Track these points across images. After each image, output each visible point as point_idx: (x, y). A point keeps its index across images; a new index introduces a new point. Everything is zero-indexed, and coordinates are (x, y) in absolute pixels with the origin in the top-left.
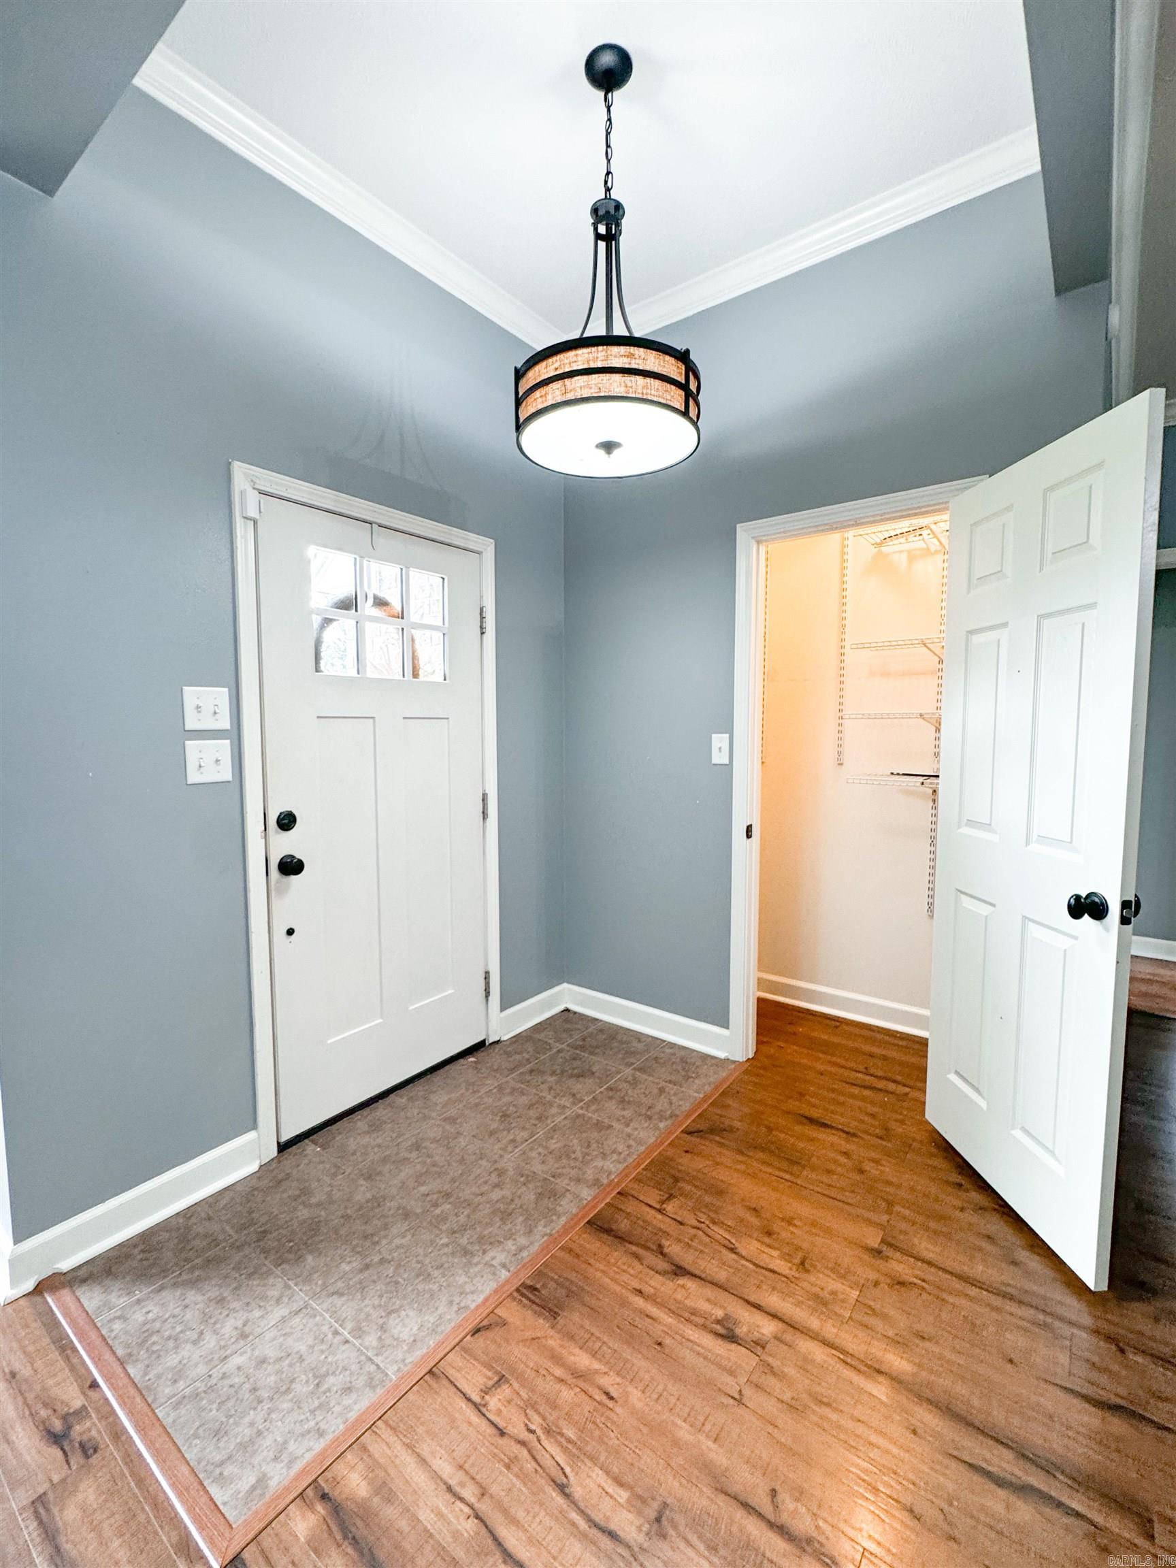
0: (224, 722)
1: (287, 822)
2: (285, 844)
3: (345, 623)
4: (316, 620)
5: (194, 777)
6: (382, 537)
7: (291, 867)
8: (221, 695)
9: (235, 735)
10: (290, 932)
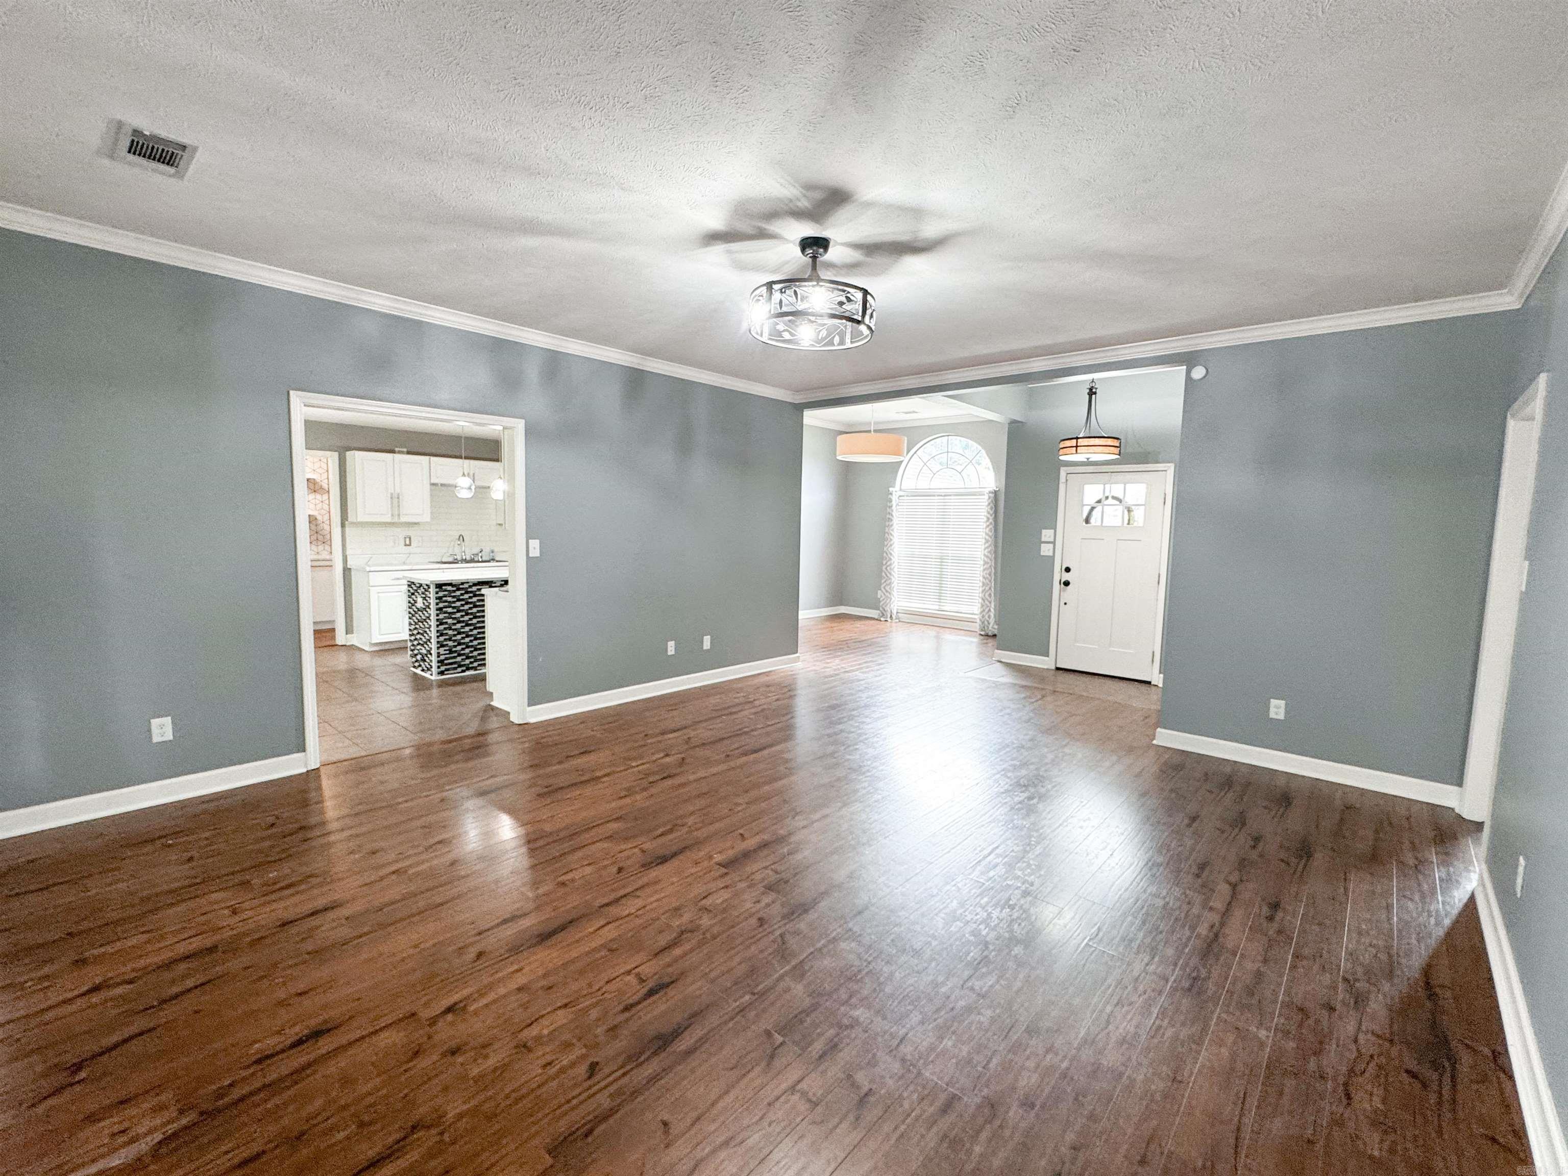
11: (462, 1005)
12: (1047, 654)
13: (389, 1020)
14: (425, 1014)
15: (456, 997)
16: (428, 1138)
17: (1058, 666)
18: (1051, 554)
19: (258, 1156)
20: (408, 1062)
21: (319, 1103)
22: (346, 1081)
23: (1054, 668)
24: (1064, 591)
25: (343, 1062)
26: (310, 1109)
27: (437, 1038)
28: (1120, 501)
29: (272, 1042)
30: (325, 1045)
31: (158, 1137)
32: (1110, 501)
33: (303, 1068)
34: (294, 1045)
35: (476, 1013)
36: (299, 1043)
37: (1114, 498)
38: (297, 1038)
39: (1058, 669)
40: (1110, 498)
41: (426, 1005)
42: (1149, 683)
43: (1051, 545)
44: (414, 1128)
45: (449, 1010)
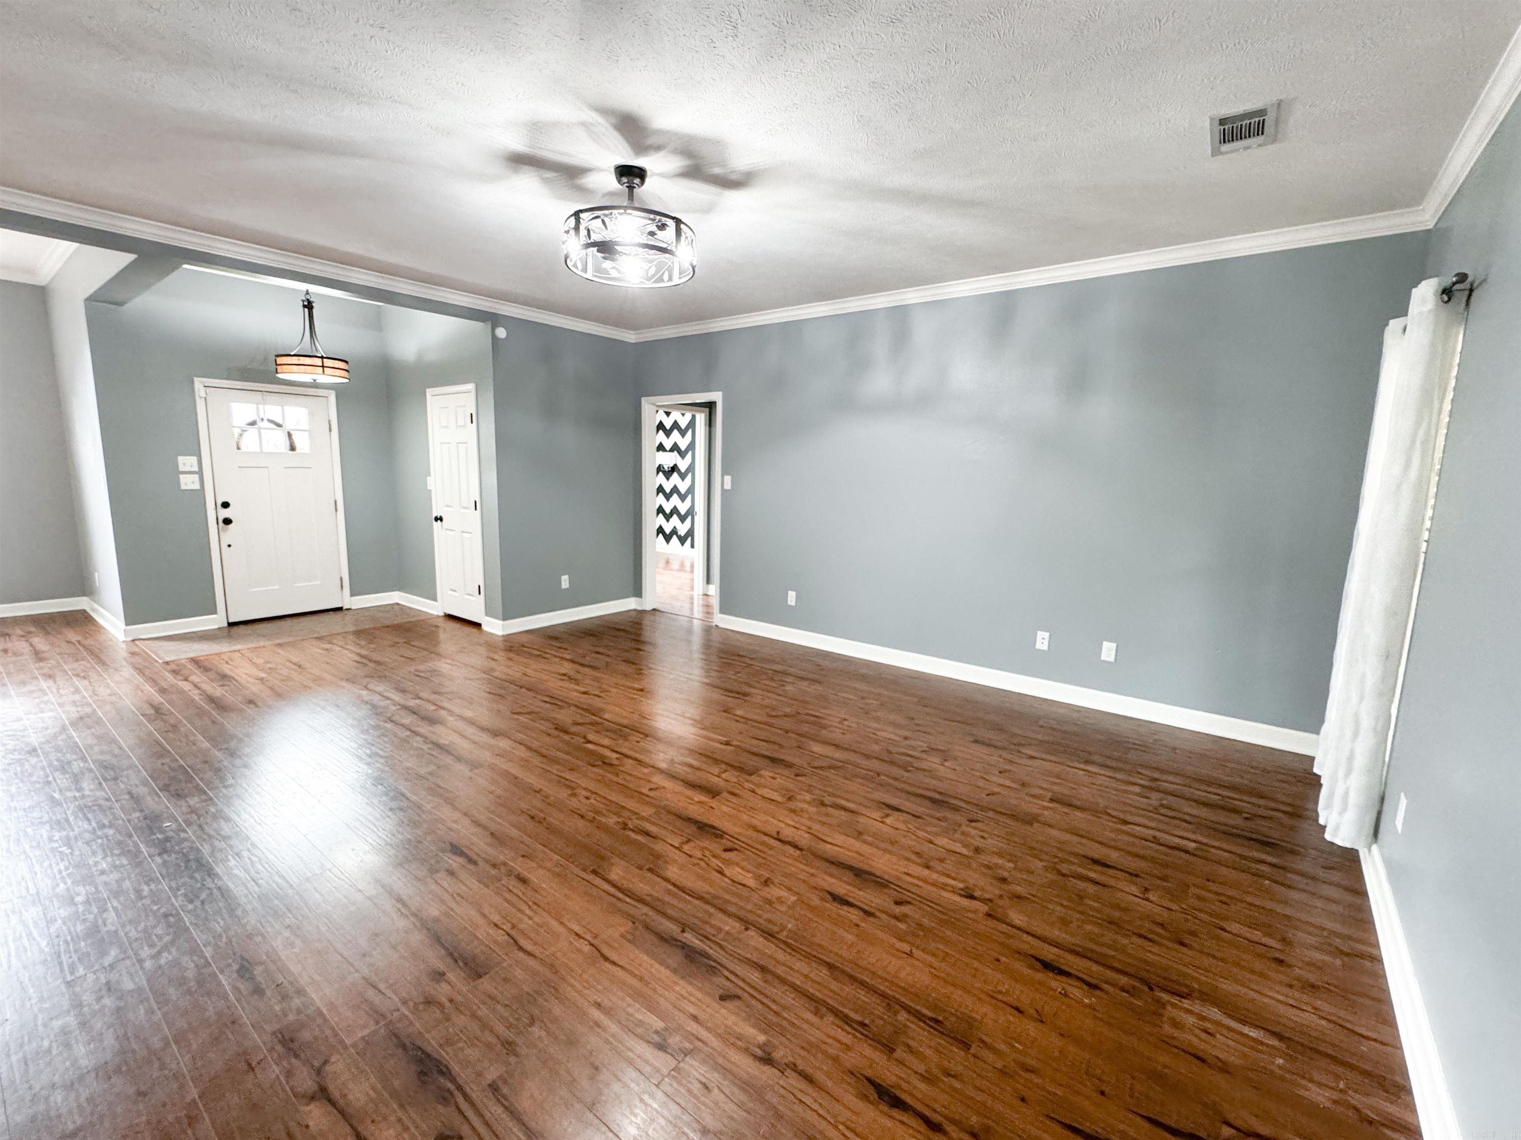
0: (196, 468)
1: (226, 505)
2: (224, 513)
3: (252, 431)
4: (237, 432)
5: (183, 487)
6: (269, 397)
7: (227, 521)
8: (193, 460)
9: (200, 473)
10: (229, 546)
11: (962, 892)
12: (215, 612)
13: (1003, 927)
14: (983, 908)
15: (957, 898)
16: (1064, 868)
17: (231, 621)
18: (197, 486)
19: (1140, 936)
20: (1028, 898)
21: (1089, 927)
22: (1064, 922)
23: (226, 625)
24: (225, 531)
25: (1055, 933)
26: (1096, 930)
27: (997, 892)
28: (279, 426)
29: (1076, 991)
30: (1050, 953)
31: (1186, 1003)
32: (266, 424)
33: (1077, 953)
34: (1068, 974)
35: (964, 881)
36: (1062, 972)
37: (270, 421)
38: (1059, 978)
39: (231, 625)
40: (265, 421)
41: (975, 912)
42: (340, 609)
43: (197, 476)
44: (1063, 875)
45: (972, 897)
